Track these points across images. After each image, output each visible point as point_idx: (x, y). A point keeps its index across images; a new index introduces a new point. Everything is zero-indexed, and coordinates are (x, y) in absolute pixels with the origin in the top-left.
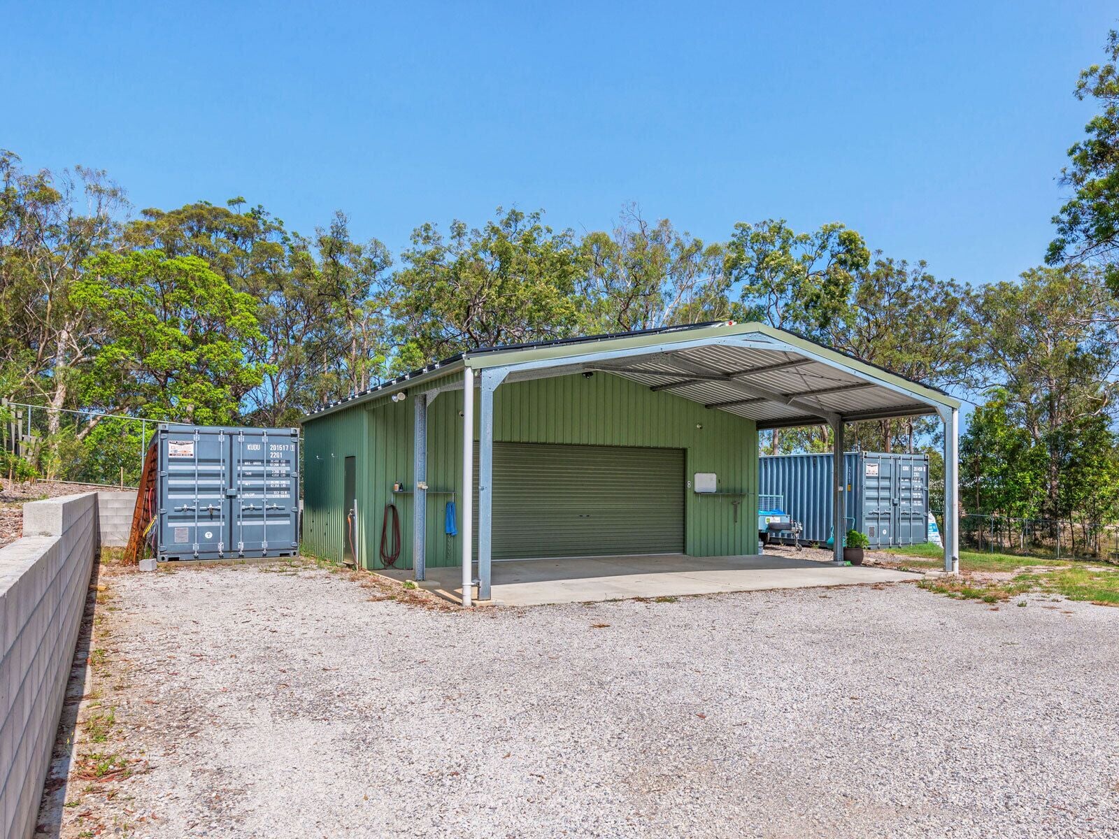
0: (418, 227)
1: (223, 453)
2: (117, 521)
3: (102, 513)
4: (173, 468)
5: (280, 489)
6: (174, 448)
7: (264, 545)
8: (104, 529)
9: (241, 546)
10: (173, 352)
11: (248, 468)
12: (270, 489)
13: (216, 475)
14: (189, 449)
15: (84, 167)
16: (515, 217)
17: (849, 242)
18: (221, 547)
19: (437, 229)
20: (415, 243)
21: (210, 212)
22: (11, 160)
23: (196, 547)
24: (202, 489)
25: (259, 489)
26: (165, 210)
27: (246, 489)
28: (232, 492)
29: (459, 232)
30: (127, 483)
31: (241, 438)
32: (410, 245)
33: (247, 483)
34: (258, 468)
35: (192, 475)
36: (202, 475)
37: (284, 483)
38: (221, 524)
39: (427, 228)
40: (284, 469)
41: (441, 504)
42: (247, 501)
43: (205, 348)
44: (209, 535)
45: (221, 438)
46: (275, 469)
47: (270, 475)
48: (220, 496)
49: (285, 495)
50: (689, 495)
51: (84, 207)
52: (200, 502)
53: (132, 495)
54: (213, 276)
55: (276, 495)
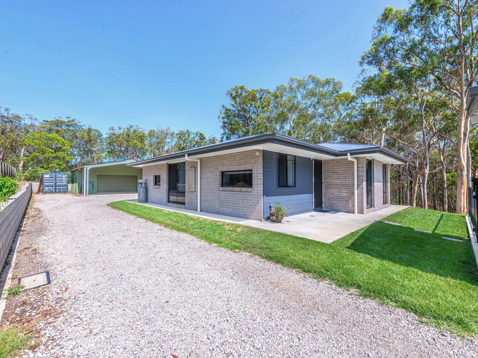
0: (110, 127)
1: (54, 177)
2: (35, 188)
3: (32, 186)
4: (45, 179)
5: (65, 182)
6: (45, 176)
7: (62, 191)
8: (33, 189)
9: (57, 191)
10: (50, 154)
11: (59, 179)
12: (63, 182)
13: (53, 180)
14: (48, 176)
15: (28, 114)
16: (131, 126)
17: (201, 134)
18: (54, 191)
19: (115, 128)
20: (110, 131)
21: (60, 121)
22: (9, 110)
23: (49, 191)
24: (50, 182)
25: (61, 182)
26: (49, 120)
27: (58, 182)
28: (56, 183)
29: (120, 129)
30: (38, 181)
31: (57, 174)
32: (108, 131)
33: (59, 181)
34: (60, 179)
35: (49, 180)
36: (50, 180)
37: (65, 181)
38: (54, 187)
39: (112, 128)
40: (65, 179)
41: (91, 184)
42: (58, 184)
43: (58, 153)
44: (52, 189)
45: (54, 174)
46: (64, 179)
47: (63, 180)
48: (54, 183)
49: (66, 183)
50: (138, 183)
51: (28, 122)
52: (50, 184)
53: (39, 183)
54: (59, 138)
55: (64, 183)
